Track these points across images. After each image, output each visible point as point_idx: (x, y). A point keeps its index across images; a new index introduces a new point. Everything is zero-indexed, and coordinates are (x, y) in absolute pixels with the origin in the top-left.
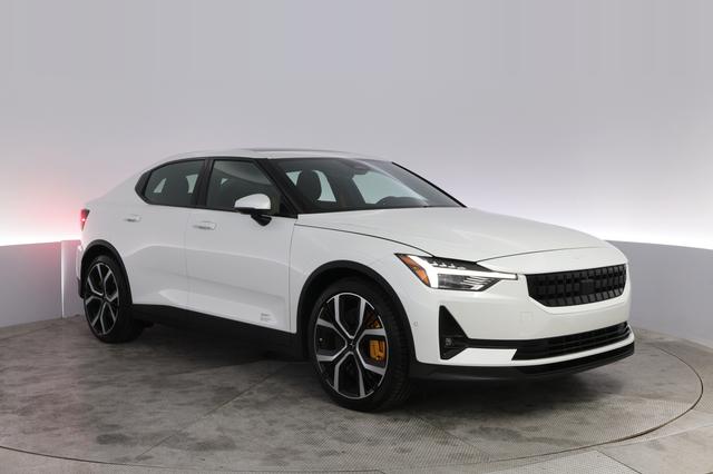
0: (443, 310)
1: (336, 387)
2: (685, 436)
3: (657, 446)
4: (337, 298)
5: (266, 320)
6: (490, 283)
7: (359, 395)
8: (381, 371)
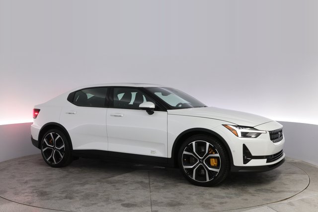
0: (244, 146)
1: (194, 178)
2: (303, 200)
3: (291, 204)
4: (194, 143)
5: (154, 153)
6: (258, 135)
7: (206, 180)
8: (218, 170)
